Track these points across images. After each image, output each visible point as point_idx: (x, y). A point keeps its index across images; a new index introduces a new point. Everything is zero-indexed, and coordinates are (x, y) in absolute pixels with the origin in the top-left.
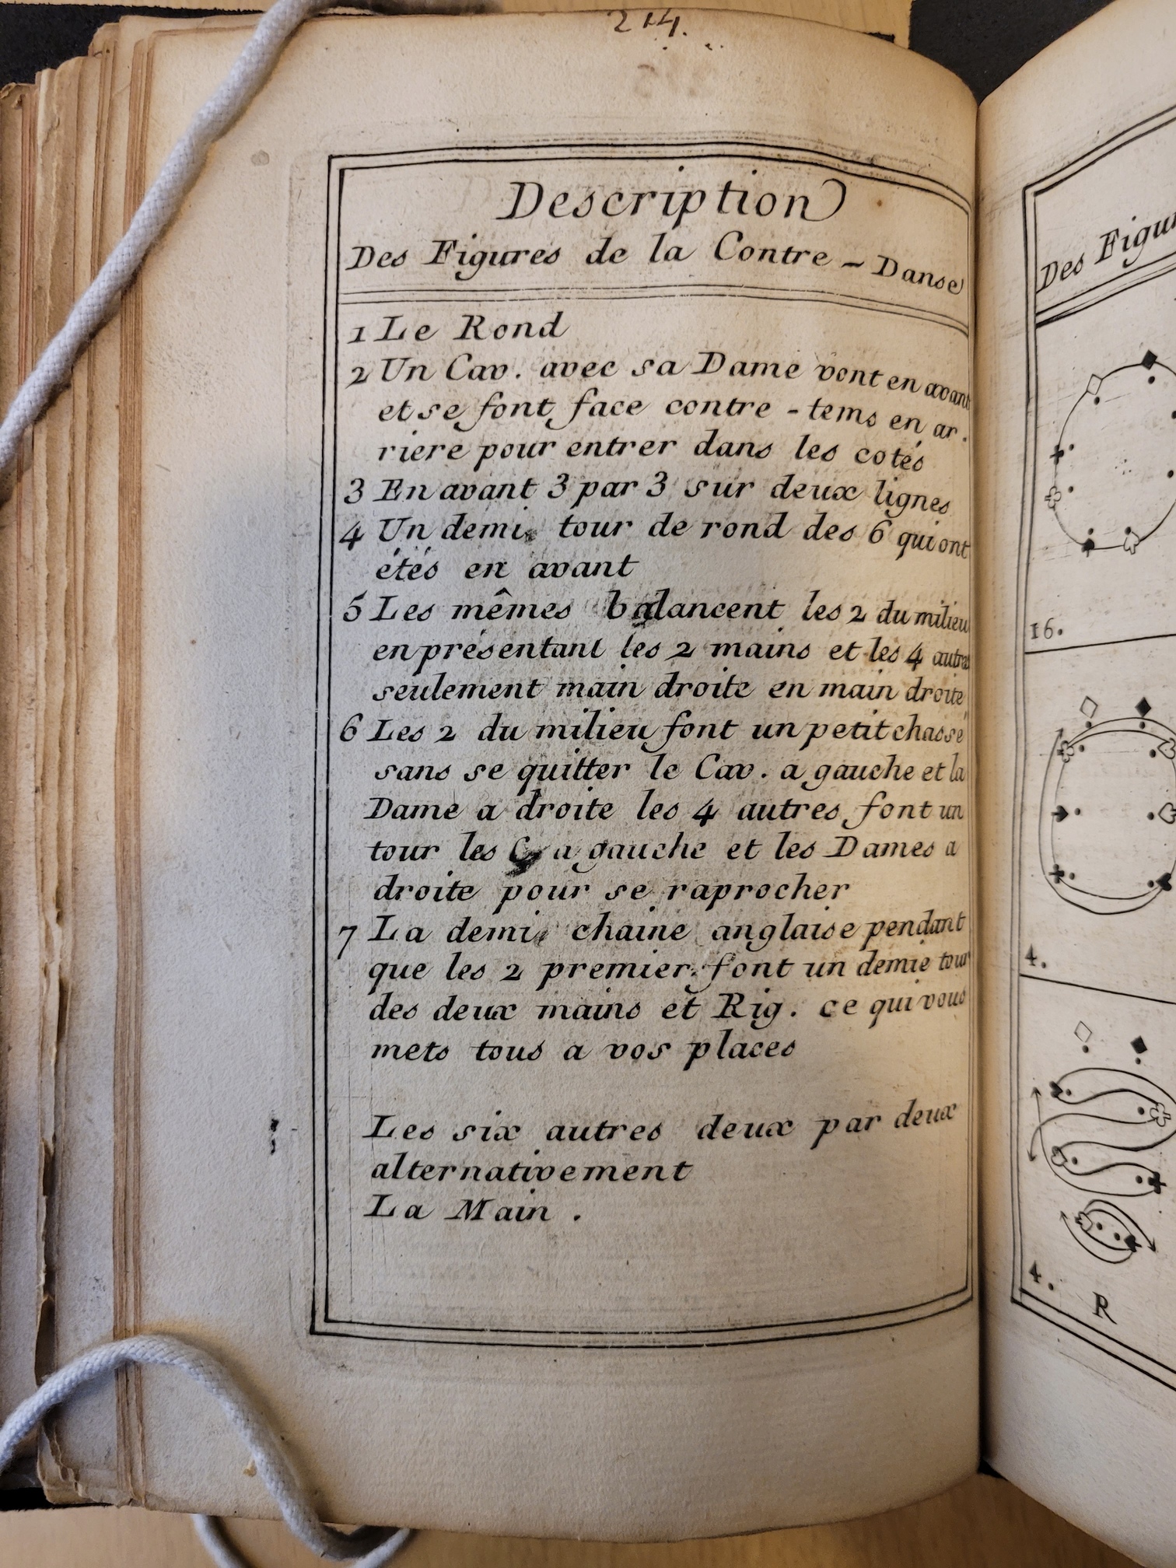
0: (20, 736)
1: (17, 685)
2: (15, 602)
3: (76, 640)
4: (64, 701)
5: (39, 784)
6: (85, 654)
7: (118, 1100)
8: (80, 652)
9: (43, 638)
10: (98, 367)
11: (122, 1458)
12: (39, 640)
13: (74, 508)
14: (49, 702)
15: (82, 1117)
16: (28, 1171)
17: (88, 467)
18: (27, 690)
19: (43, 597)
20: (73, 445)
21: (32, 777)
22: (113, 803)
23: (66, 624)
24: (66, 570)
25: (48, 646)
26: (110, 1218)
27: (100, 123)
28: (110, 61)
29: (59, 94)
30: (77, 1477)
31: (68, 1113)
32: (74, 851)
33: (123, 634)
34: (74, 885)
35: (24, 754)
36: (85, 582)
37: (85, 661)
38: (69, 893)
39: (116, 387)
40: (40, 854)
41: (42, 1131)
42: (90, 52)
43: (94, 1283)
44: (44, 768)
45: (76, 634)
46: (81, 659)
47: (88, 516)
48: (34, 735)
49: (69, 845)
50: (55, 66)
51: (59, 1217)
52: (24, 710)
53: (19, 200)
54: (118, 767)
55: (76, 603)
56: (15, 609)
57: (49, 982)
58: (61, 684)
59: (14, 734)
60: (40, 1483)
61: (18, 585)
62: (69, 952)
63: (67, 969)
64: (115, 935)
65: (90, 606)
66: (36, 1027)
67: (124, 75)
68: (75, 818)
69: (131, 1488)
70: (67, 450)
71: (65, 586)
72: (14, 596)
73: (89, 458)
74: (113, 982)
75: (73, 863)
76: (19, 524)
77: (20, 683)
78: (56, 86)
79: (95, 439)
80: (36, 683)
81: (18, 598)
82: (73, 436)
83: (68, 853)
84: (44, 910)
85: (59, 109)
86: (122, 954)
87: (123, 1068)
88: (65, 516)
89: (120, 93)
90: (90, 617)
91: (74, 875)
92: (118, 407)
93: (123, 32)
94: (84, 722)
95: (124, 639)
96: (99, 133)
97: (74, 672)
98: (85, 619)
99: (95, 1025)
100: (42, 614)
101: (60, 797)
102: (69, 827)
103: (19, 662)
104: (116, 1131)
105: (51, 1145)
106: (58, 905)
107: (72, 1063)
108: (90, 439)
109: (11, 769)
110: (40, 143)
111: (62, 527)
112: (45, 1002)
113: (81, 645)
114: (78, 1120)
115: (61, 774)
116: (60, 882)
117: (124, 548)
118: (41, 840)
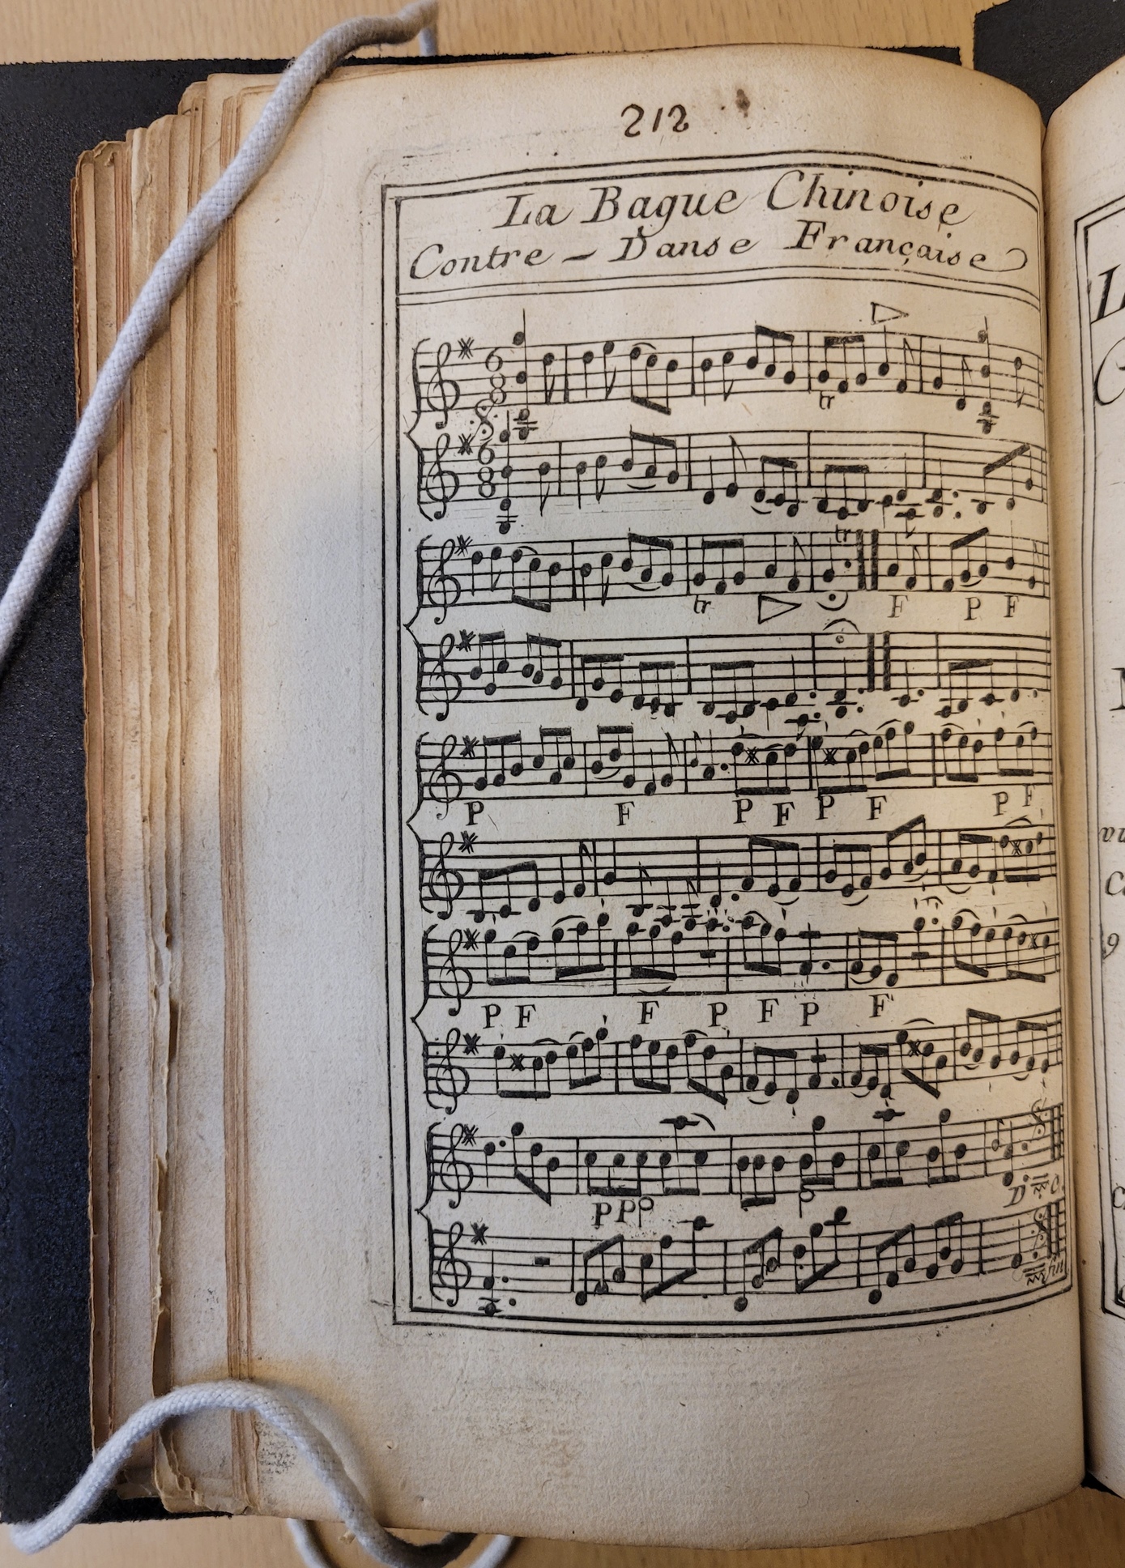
0: (126, 768)
1: (121, 719)
2: (118, 639)
3: (180, 675)
4: (169, 734)
5: (146, 813)
6: (188, 688)
7: (229, 1117)
8: (184, 686)
9: (148, 673)
10: (195, 412)
11: (237, 1467)
12: (143, 675)
13: (175, 549)
14: (154, 736)
15: (194, 1133)
16: (141, 1187)
17: (187, 510)
18: (131, 724)
19: (146, 634)
20: (173, 489)
21: (138, 807)
22: (218, 831)
23: (170, 660)
24: (168, 608)
25: (153, 681)
26: (222, 1231)
27: (191, 179)
28: (199, 118)
29: (151, 152)
30: (194, 1486)
31: (180, 1130)
32: (182, 877)
33: (225, 668)
34: (182, 910)
35: (129, 784)
36: (188, 619)
37: (189, 695)
38: (178, 918)
39: (214, 431)
40: (148, 881)
41: (155, 1148)
42: (179, 111)
43: (207, 1295)
44: (151, 799)
45: (180, 669)
46: (184, 693)
47: (188, 555)
48: (139, 766)
49: (177, 872)
50: (146, 126)
51: (173, 1231)
52: (129, 743)
53: (114, 254)
54: (223, 795)
55: (179, 640)
56: (118, 645)
57: (158, 1004)
58: (166, 717)
59: (119, 766)
60: (156, 1493)
61: (121, 623)
62: (178, 974)
63: (176, 991)
64: (222, 958)
65: (192, 642)
66: (146, 1047)
67: (214, 131)
68: (183, 845)
69: (246, 1496)
70: (167, 493)
71: (168, 623)
72: (118, 633)
73: (188, 500)
74: (221, 1003)
75: (182, 888)
76: (121, 565)
77: (124, 716)
78: (148, 144)
79: (194, 481)
80: (140, 715)
81: (121, 635)
82: (173, 479)
83: (177, 879)
84: (153, 935)
85: (152, 166)
86: (229, 976)
87: (232, 1086)
88: (167, 556)
89: (210, 149)
90: (193, 652)
91: (183, 900)
92: (215, 450)
93: (211, 90)
94: (189, 753)
95: (225, 672)
96: (190, 188)
97: (178, 705)
98: (188, 654)
99: (205, 1044)
100: (146, 651)
101: (167, 826)
102: (177, 853)
103: (123, 696)
104: (227, 1147)
105: (164, 1162)
106: (168, 930)
107: (183, 1081)
108: (189, 481)
109: (117, 799)
110: (134, 200)
111: (164, 568)
112: (156, 1023)
113: (184, 680)
114: (190, 1136)
115: (168, 804)
116: (169, 907)
117: (225, 585)
118: (149, 868)
